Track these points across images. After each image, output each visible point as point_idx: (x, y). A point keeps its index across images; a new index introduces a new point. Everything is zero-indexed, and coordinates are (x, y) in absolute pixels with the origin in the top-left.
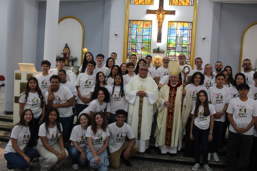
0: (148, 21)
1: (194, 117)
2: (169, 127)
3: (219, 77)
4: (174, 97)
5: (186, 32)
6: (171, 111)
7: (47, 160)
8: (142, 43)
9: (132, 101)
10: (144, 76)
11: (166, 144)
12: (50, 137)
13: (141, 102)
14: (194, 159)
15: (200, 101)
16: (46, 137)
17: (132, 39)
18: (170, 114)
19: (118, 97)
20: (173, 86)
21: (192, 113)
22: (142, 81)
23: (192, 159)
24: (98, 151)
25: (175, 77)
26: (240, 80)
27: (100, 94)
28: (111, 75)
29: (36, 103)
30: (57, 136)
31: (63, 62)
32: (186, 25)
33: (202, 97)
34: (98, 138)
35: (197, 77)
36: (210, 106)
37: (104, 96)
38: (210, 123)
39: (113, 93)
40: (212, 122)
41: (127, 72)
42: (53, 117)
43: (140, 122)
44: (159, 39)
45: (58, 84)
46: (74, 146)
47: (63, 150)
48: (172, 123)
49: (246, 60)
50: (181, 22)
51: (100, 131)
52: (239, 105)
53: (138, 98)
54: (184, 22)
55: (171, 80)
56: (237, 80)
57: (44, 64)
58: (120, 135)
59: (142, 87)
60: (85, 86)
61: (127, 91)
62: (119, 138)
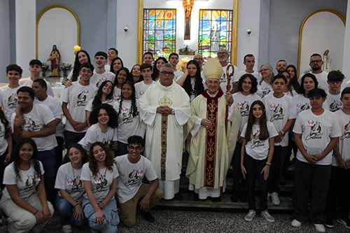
0: (170, 9)
1: (244, 141)
2: (210, 159)
3: (277, 80)
4: (215, 113)
5: (224, 24)
6: (211, 134)
7: (19, 223)
8: (164, 40)
9: (150, 122)
10: (167, 83)
11: (206, 185)
12: (22, 185)
13: (164, 122)
14: (246, 204)
15: (254, 117)
16: (16, 185)
17: (149, 36)
18: (211, 139)
19: (128, 116)
20: (211, 96)
21: (243, 135)
22: (165, 90)
23: (243, 204)
24: (101, 202)
25: (215, 82)
26: (309, 84)
27: (101, 115)
28: (116, 83)
30: (34, 182)
31: (37, 67)
32: (224, 14)
33: (258, 110)
34: (100, 182)
35: (246, 82)
36: (270, 125)
37: (107, 117)
38: (269, 149)
39: (120, 111)
40: (272, 148)
41: (141, 79)
42: (27, 152)
43: (164, 153)
44: (187, 36)
46: (62, 198)
47: (45, 206)
48: (214, 153)
49: (314, 55)
50: (217, 10)
51: (102, 171)
52: (311, 121)
53: (160, 117)
54: (221, 10)
55: (210, 86)
56: (305, 84)
57: (11, 70)
58: (134, 174)
59: (165, 99)
60: (78, 102)
61: (141, 107)
62: (132, 179)
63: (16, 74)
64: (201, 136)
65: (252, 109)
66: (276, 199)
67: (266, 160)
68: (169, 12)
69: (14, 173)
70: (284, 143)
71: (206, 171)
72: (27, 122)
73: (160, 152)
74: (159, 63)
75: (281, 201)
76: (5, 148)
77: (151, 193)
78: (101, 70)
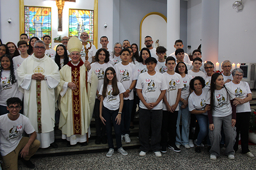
0: (47, 8)
2: (77, 113)
4: (78, 78)
5: (87, 20)
6: (76, 94)
8: (42, 31)
9: (26, 87)
10: (40, 56)
11: (75, 133)
13: (39, 86)
14: (107, 144)
15: (108, 80)
17: (30, 28)
18: (76, 98)
19: (7, 84)
20: (74, 65)
21: (100, 93)
22: (38, 61)
23: (105, 145)
25: (77, 54)
26: (145, 55)
32: (87, 13)
33: (110, 75)
35: (101, 54)
36: (119, 84)
38: (120, 102)
40: (122, 102)
43: (39, 111)
44: (60, 28)
48: (79, 108)
49: (147, 37)
50: (82, 10)
52: (148, 80)
53: (35, 82)
54: (85, 10)
55: (73, 57)
56: (143, 56)
58: (14, 130)
59: (39, 68)
61: (19, 75)
62: (13, 134)
64: (68, 96)
65: (106, 74)
66: (127, 139)
68: (45, 9)
70: (131, 97)
71: (75, 123)
73: (36, 111)
74: (33, 41)
75: (131, 140)
77: (30, 143)
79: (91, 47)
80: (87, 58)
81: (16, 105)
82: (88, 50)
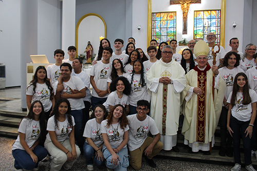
0: (172, 12)
1: (230, 106)
2: (201, 119)
4: (204, 83)
5: (214, 21)
6: (202, 100)
8: (167, 35)
9: (154, 90)
10: (168, 60)
11: (198, 141)
12: (59, 132)
13: (165, 90)
15: (238, 86)
16: (55, 132)
17: (156, 32)
18: (202, 103)
21: (229, 101)
22: (166, 66)
23: (229, 158)
24: (116, 148)
27: (119, 85)
28: (129, 61)
29: (45, 94)
30: (67, 131)
32: (214, 13)
34: (113, 134)
36: (252, 92)
37: (124, 86)
38: (252, 113)
39: (132, 82)
40: (255, 112)
42: (63, 109)
43: (165, 114)
44: (185, 31)
45: (68, 72)
46: (88, 144)
47: (74, 148)
48: (204, 114)
50: (207, 11)
51: (116, 126)
53: (162, 86)
54: (211, 11)
55: (199, 62)
57: (57, 53)
58: (141, 130)
59: (166, 73)
60: (101, 76)
61: (148, 79)
62: (140, 133)
63: (61, 56)
64: (193, 101)
65: (236, 80)
67: (249, 122)
68: (170, 14)
69: (54, 123)
71: (198, 129)
72: (65, 88)
73: (162, 113)
76: (50, 107)
77: (154, 144)
78: (119, 52)
79: (219, 50)
80: (214, 62)
81: (144, 107)
82: (216, 53)
